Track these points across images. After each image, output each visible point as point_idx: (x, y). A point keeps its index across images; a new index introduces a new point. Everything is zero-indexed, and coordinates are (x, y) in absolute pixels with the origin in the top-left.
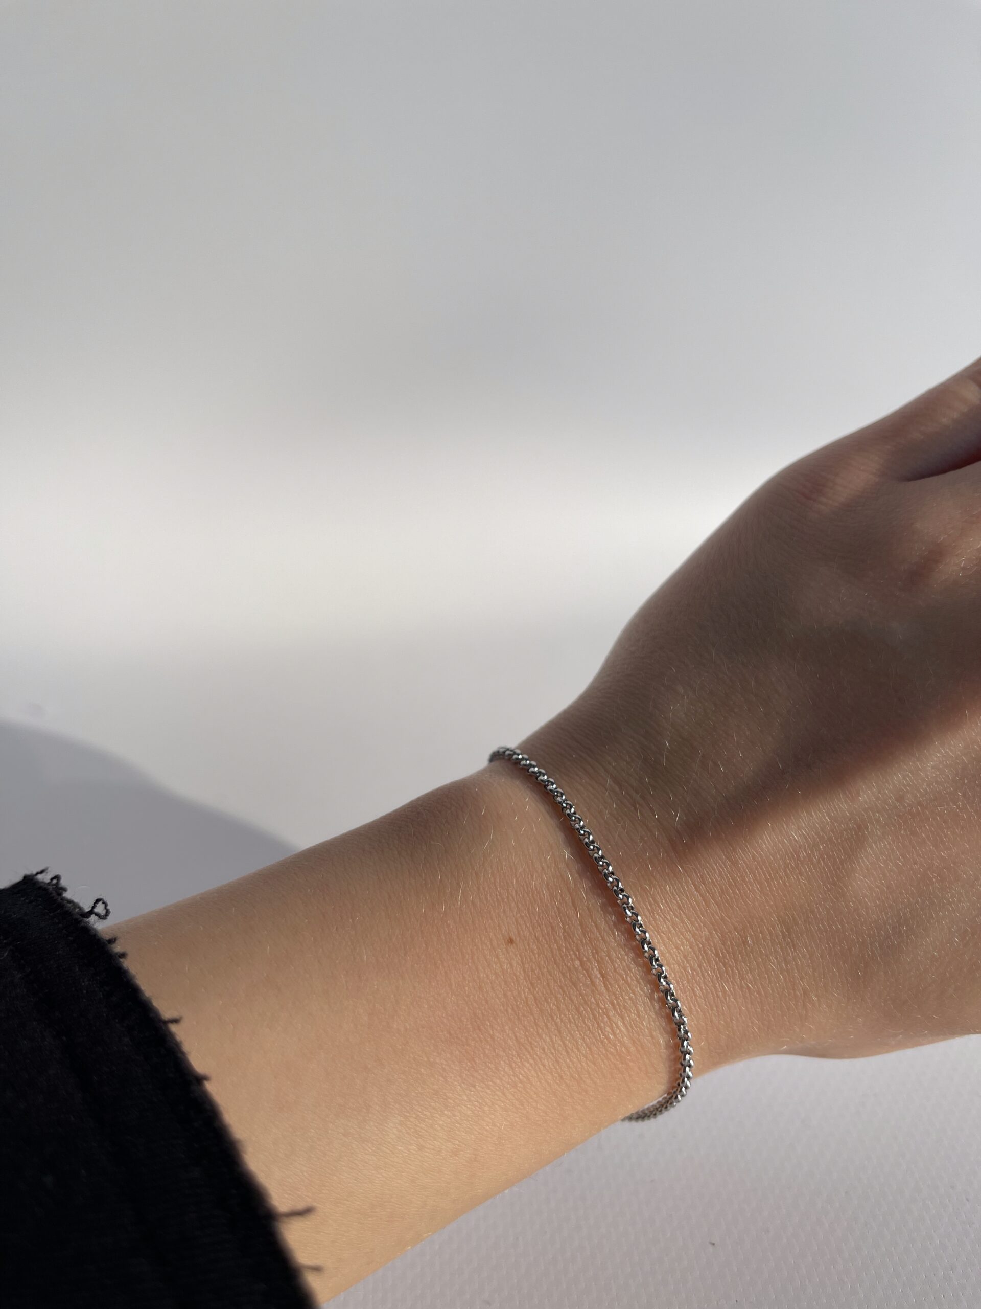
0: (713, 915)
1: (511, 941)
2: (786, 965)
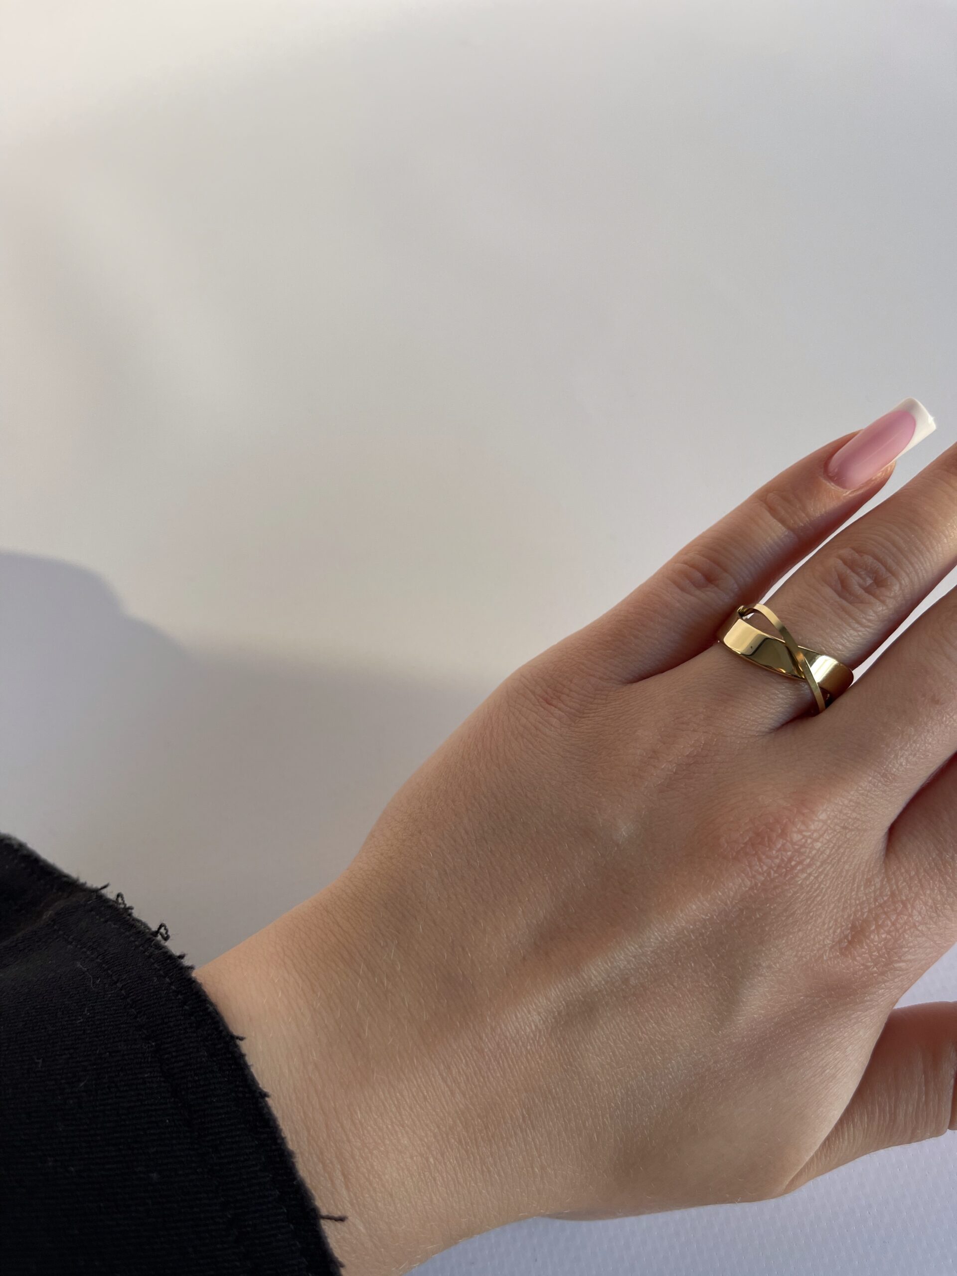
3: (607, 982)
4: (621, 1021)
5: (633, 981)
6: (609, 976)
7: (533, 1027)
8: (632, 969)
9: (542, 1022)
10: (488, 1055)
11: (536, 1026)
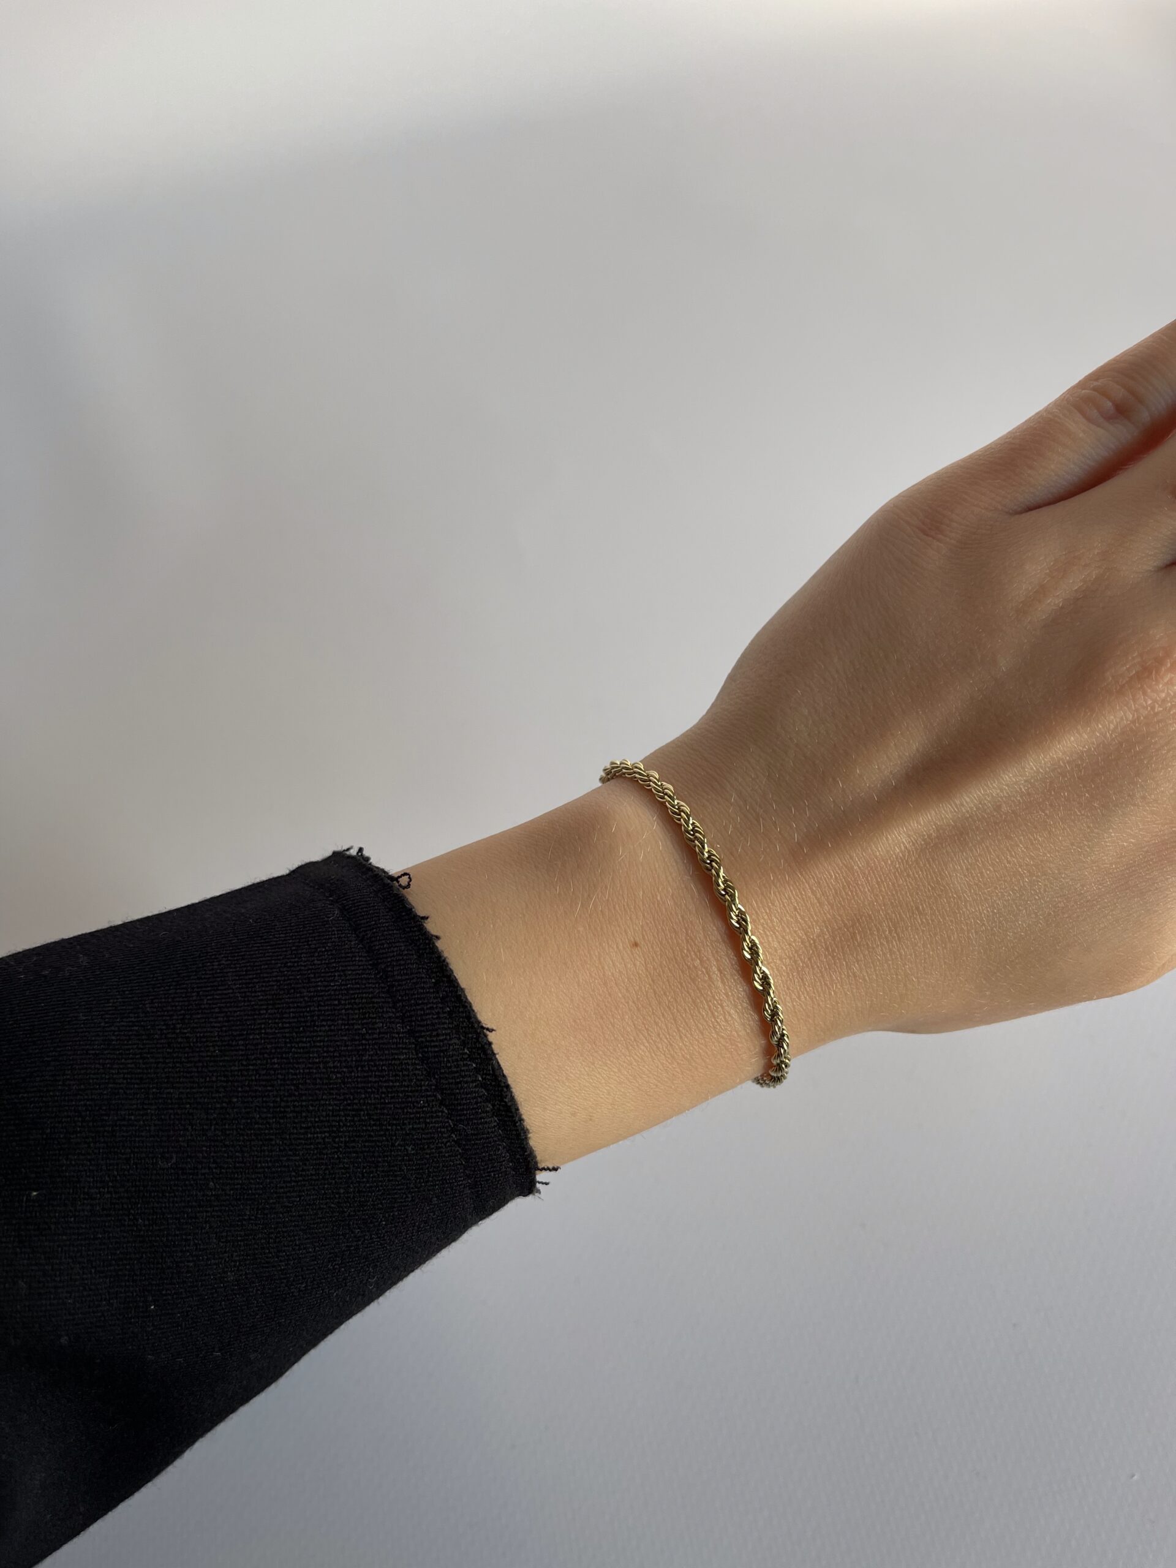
0: (825, 914)
1: (636, 945)
2: (891, 955)
3: (978, 809)
4: (991, 844)
5: (1004, 808)
6: (980, 803)
7: (903, 848)
8: (1006, 797)
9: (911, 844)
10: (857, 872)
11: (906, 847)
